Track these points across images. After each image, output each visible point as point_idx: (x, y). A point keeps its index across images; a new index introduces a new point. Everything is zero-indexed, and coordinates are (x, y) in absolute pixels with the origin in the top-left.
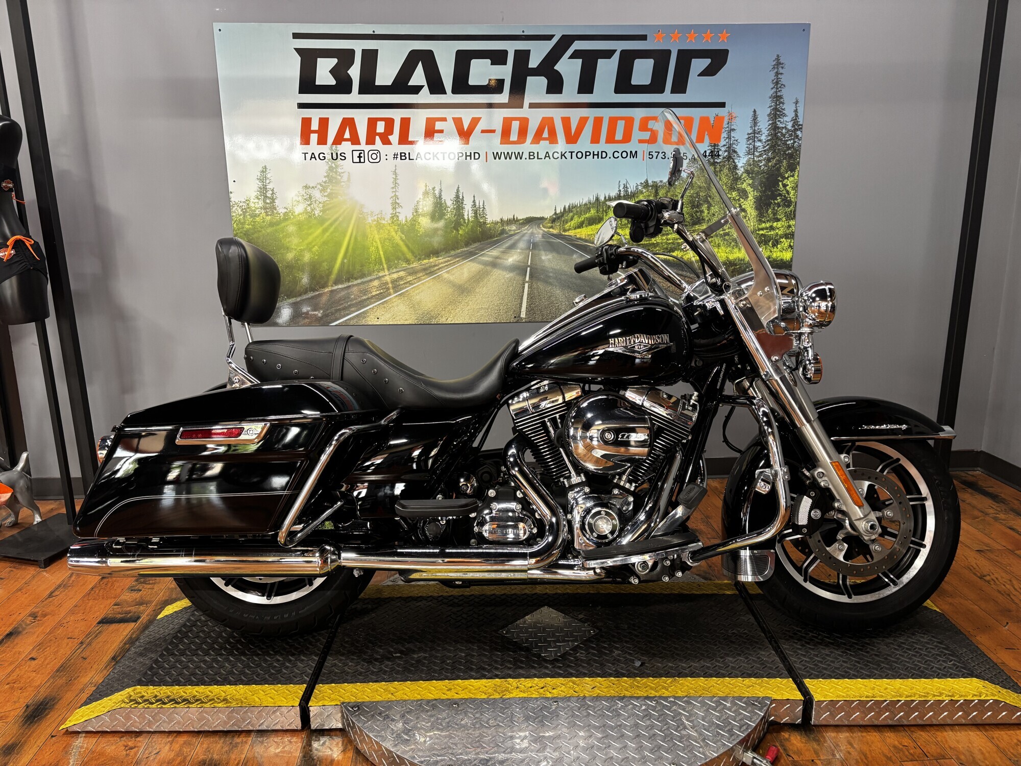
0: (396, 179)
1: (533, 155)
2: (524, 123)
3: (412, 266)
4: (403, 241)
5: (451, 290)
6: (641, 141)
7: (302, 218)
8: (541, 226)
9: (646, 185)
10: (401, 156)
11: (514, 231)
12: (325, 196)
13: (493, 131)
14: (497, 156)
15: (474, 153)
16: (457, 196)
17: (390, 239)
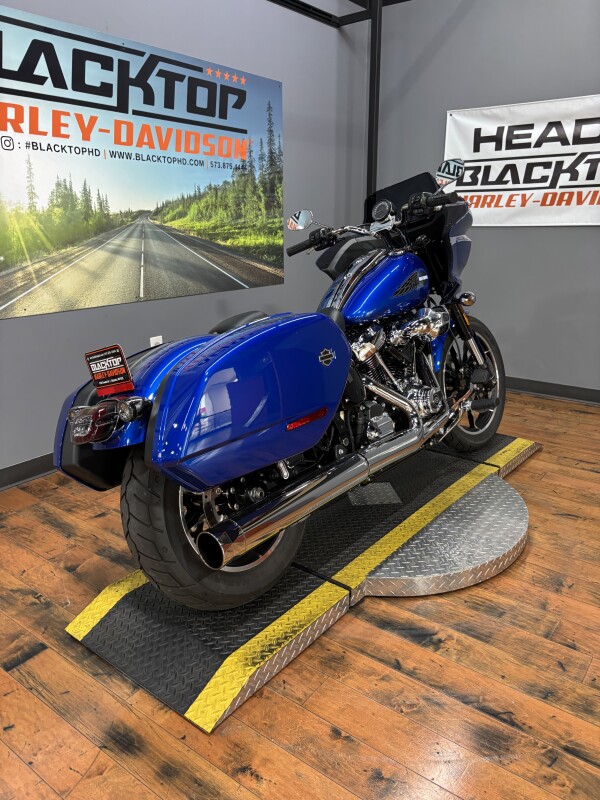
0: (30, 169)
1: (138, 157)
2: (130, 126)
3: (51, 256)
4: (42, 231)
5: (86, 277)
6: (205, 153)
8: (148, 218)
9: (210, 188)
10: (33, 146)
11: (130, 222)
13: (108, 131)
14: (113, 154)
15: (95, 150)
16: (85, 189)
17: (30, 230)
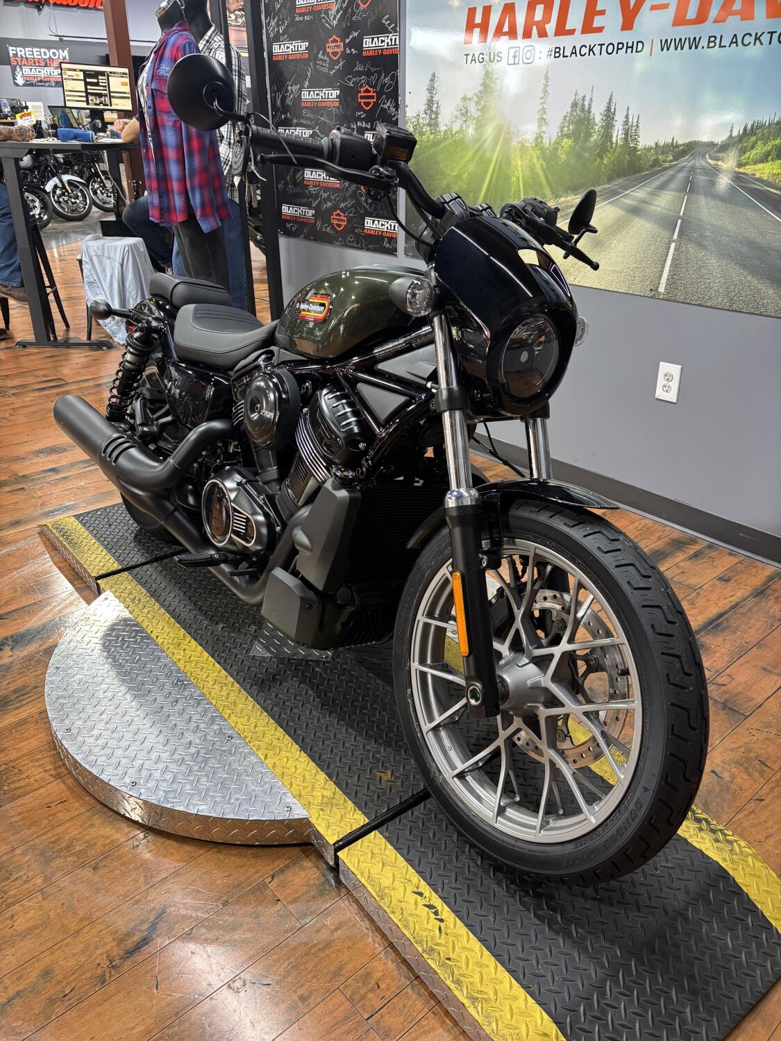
0: (546, 86)
1: (713, 42)
4: (543, 170)
7: (457, 137)
8: (707, 156)
10: (555, 52)
11: (670, 161)
12: (479, 110)
13: (665, 6)
14: (665, 45)
15: (638, 42)
16: (608, 109)
17: (532, 168)
